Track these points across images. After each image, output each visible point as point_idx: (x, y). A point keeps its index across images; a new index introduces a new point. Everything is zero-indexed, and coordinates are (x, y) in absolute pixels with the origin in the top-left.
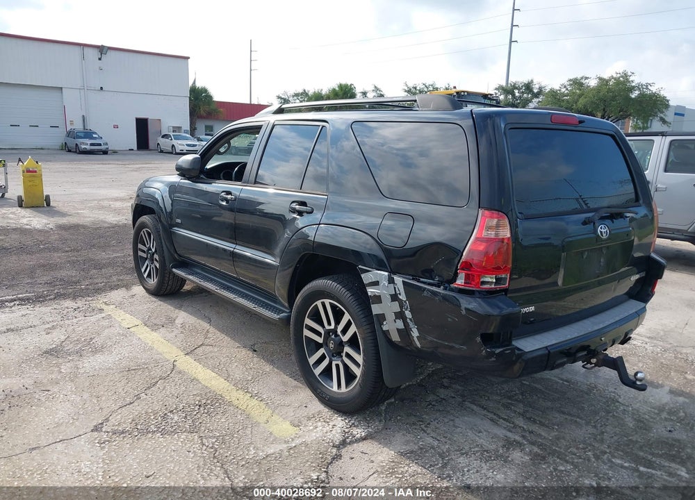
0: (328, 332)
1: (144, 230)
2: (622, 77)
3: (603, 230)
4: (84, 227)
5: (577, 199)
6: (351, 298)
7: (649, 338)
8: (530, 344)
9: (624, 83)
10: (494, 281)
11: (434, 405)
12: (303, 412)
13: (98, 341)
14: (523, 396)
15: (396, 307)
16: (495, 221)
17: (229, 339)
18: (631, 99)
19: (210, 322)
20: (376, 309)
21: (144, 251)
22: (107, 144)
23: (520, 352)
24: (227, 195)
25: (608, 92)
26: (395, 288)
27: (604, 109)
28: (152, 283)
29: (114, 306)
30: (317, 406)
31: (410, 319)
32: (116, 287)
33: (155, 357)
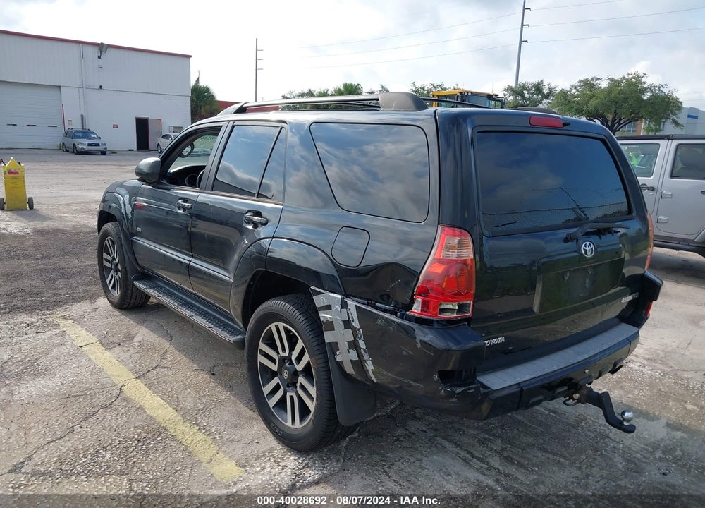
0: (283, 360)
1: (108, 238)
2: (634, 78)
3: (587, 248)
4: (63, 232)
5: (573, 209)
6: (304, 322)
7: (648, 360)
8: (499, 381)
9: (635, 85)
10: (457, 308)
11: (401, 441)
12: (255, 449)
13: (43, 362)
14: (502, 429)
15: (349, 336)
16: (457, 239)
17: (188, 361)
18: (643, 100)
19: (171, 341)
20: (329, 337)
21: (108, 261)
22: (105, 144)
23: (486, 391)
24: (184, 202)
25: (619, 93)
26: (348, 314)
27: (615, 111)
28: (117, 295)
29: (72, 321)
30: (270, 442)
31: (364, 350)
32: (81, 299)
33: (103, 381)
